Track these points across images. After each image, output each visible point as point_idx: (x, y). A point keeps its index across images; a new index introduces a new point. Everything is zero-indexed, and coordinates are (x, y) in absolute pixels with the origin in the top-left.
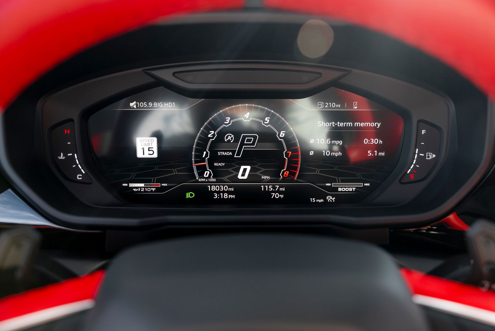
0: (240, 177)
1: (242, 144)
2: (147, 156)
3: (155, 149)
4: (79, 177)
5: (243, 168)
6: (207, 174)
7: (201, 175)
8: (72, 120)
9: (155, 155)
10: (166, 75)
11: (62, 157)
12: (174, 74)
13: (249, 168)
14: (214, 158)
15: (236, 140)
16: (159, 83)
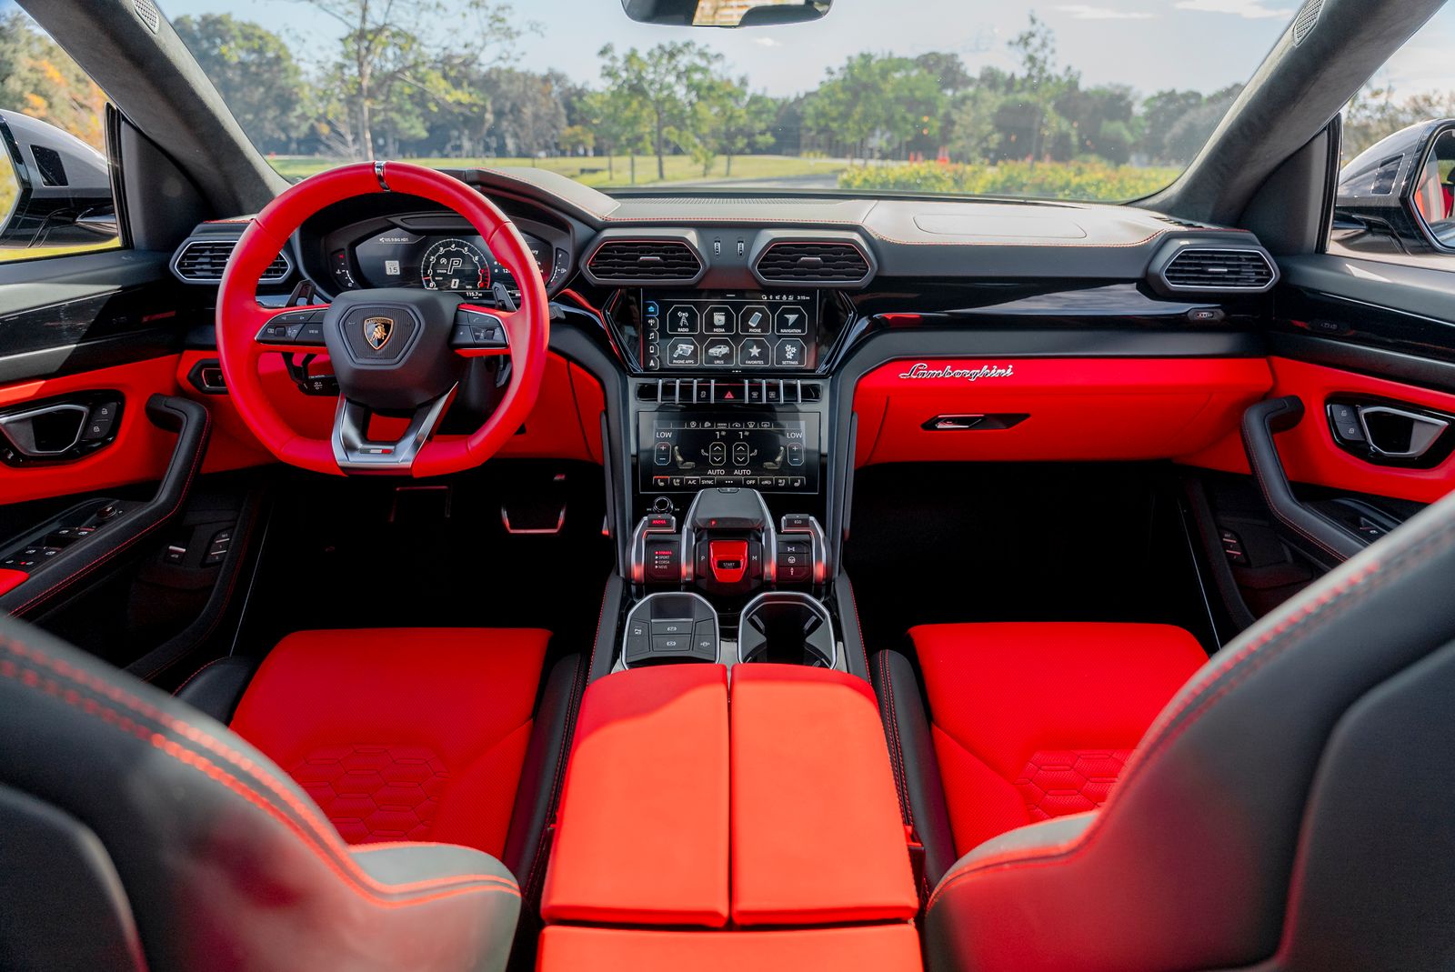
0: (452, 287)
1: (452, 265)
2: (393, 273)
3: (398, 269)
4: (350, 285)
5: (453, 280)
6: (431, 285)
7: (428, 286)
8: (343, 249)
9: (398, 273)
10: (396, 220)
11: (338, 272)
12: (402, 220)
13: (458, 281)
14: (435, 274)
15: (448, 263)
16: (394, 226)
